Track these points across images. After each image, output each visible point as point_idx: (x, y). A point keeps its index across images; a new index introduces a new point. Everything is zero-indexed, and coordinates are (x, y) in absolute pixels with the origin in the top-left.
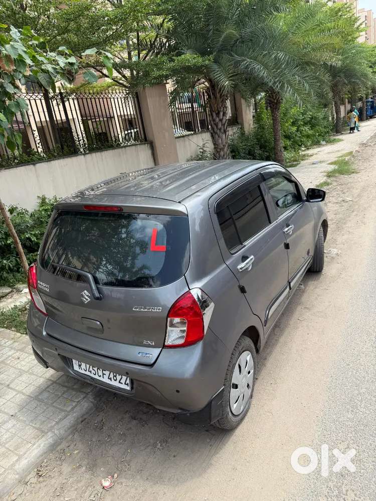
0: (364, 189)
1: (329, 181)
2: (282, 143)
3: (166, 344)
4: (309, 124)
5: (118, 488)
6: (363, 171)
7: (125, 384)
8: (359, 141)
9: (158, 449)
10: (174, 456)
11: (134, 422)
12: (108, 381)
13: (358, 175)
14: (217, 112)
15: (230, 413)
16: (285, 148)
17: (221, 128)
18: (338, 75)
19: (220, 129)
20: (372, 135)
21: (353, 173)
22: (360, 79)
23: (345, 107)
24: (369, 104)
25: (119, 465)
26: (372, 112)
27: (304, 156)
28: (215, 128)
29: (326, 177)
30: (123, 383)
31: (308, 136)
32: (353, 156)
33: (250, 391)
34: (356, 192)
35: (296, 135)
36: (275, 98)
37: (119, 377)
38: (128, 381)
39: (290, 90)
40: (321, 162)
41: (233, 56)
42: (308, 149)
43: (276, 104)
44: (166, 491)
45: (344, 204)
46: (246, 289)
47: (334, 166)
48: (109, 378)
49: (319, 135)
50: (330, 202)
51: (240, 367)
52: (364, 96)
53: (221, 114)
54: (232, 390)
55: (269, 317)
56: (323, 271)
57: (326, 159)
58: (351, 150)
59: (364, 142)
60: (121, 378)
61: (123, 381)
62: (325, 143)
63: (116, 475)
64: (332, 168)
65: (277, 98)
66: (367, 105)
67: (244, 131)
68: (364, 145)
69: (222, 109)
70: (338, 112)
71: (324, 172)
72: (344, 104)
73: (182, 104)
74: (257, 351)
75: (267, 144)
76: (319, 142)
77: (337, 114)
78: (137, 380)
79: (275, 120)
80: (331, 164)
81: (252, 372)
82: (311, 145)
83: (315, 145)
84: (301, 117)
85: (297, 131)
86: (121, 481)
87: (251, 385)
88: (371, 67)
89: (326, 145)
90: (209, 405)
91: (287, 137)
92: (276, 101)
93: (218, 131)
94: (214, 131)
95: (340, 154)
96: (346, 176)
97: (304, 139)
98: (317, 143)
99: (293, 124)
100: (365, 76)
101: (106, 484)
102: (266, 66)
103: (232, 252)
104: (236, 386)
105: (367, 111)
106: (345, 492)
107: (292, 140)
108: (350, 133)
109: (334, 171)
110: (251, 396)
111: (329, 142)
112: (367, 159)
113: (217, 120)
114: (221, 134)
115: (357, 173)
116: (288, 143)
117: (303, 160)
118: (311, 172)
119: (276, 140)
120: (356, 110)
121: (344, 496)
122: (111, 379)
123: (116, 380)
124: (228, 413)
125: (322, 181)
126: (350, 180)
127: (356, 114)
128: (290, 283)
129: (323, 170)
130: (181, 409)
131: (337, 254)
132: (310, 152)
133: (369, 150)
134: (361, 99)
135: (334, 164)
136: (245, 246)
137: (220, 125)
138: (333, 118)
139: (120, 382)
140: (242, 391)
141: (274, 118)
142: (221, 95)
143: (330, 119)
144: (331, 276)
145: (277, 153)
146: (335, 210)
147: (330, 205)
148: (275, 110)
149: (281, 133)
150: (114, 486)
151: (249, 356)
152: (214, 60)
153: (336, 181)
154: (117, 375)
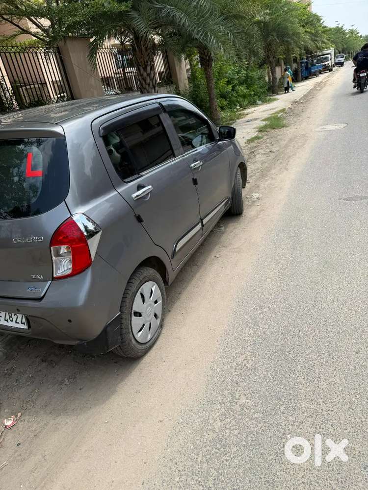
0: (291, 140)
1: (260, 135)
2: (218, 102)
3: (55, 276)
4: (244, 83)
5: (20, 425)
6: (292, 125)
7: (22, 323)
8: (293, 99)
9: (65, 385)
10: (80, 389)
11: (44, 364)
12: (5, 323)
13: (287, 129)
14: (144, 66)
15: (133, 341)
16: (222, 108)
17: (149, 83)
18: (271, 34)
19: (149, 85)
20: (305, 94)
21: (283, 127)
22: (293, 39)
23: (281, 68)
24: (303, 65)
25: (24, 405)
26: (307, 73)
27: (240, 114)
28: (144, 83)
29: (257, 133)
30: (20, 323)
31: (244, 96)
32: (286, 113)
33: (159, 321)
34: (283, 143)
35: (232, 95)
36: (206, 54)
37: (14, 318)
38: (24, 320)
39: (213, 39)
40: (255, 119)
41: (153, 3)
42: (245, 109)
43: (208, 61)
44: (68, 421)
45: (271, 154)
46: (143, 218)
47: (267, 122)
48: (5, 320)
49: (255, 95)
50: (258, 154)
51: (142, 295)
52: (298, 57)
53: (149, 68)
54: (134, 318)
55: (177, 250)
56: (243, 213)
57: (260, 117)
58: (284, 108)
59: (298, 100)
60: (17, 318)
61: (19, 320)
62: (261, 103)
63: (19, 414)
64: (263, 124)
65: (209, 55)
66: (302, 67)
67: (179, 91)
68: (296, 102)
69: (149, 63)
70: (273, 72)
71: (257, 128)
72: (280, 65)
73: (120, 68)
74: (166, 282)
75: (203, 103)
76: (255, 102)
77: (272, 74)
78: (32, 316)
79: (208, 78)
80: (264, 120)
81: (160, 302)
82: (247, 105)
83: (251, 104)
84: (236, 76)
85: (233, 90)
86: (24, 418)
87: (159, 314)
88: (303, 26)
89: (262, 104)
90: (105, 331)
91: (223, 96)
92: (208, 58)
93: (147, 86)
94: (143, 87)
95: (273, 111)
96: (277, 130)
97: (240, 99)
98: (254, 103)
99: (228, 83)
100: (298, 34)
101: (8, 423)
102: (187, 14)
103: (126, 180)
104: (138, 314)
105: (302, 72)
106: (237, 397)
107: (228, 99)
108: (285, 93)
109: (265, 127)
110: (161, 326)
111: (265, 101)
112: (298, 114)
113: (145, 74)
114: (150, 90)
115: (287, 127)
116: (225, 103)
117: (238, 119)
118: (244, 128)
119: (211, 100)
120: (290, 70)
121: (236, 401)
122: (7, 321)
123: (12, 321)
124: (131, 341)
125: (253, 136)
126: (279, 134)
127: (289, 74)
128: (202, 220)
129: (255, 126)
130: (79, 340)
131: (258, 198)
132: (246, 111)
133: (300, 107)
134: (295, 60)
135: (267, 120)
136: (142, 176)
137: (148, 81)
138: (269, 79)
139: (16, 322)
140: (148, 319)
141: (207, 76)
142: (146, 48)
143: (267, 78)
144: (250, 217)
145: (213, 112)
146: (262, 161)
147: (258, 156)
148: (207, 67)
149: (215, 92)
150: (17, 424)
151: (155, 286)
152: (131, 6)
153: (267, 135)
154: (13, 314)
